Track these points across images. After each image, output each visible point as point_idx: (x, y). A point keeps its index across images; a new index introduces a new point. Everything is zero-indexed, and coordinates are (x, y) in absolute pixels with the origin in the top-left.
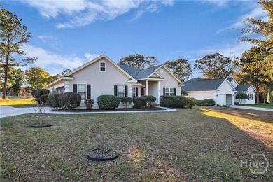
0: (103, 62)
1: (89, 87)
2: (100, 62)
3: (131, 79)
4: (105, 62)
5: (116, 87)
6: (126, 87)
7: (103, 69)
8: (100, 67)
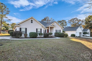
0: (32, 19)
1: (26, 29)
2: (31, 19)
3: (43, 26)
4: (33, 20)
5: (37, 29)
6: (41, 29)
7: (32, 22)
8: (31, 21)
